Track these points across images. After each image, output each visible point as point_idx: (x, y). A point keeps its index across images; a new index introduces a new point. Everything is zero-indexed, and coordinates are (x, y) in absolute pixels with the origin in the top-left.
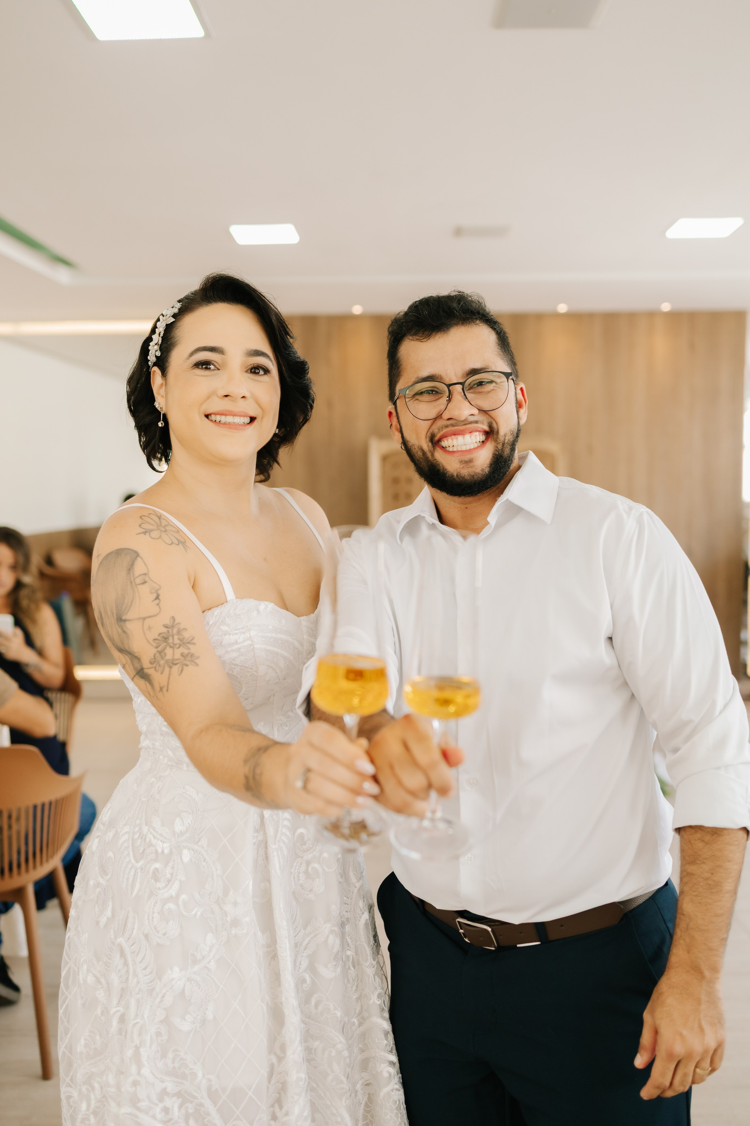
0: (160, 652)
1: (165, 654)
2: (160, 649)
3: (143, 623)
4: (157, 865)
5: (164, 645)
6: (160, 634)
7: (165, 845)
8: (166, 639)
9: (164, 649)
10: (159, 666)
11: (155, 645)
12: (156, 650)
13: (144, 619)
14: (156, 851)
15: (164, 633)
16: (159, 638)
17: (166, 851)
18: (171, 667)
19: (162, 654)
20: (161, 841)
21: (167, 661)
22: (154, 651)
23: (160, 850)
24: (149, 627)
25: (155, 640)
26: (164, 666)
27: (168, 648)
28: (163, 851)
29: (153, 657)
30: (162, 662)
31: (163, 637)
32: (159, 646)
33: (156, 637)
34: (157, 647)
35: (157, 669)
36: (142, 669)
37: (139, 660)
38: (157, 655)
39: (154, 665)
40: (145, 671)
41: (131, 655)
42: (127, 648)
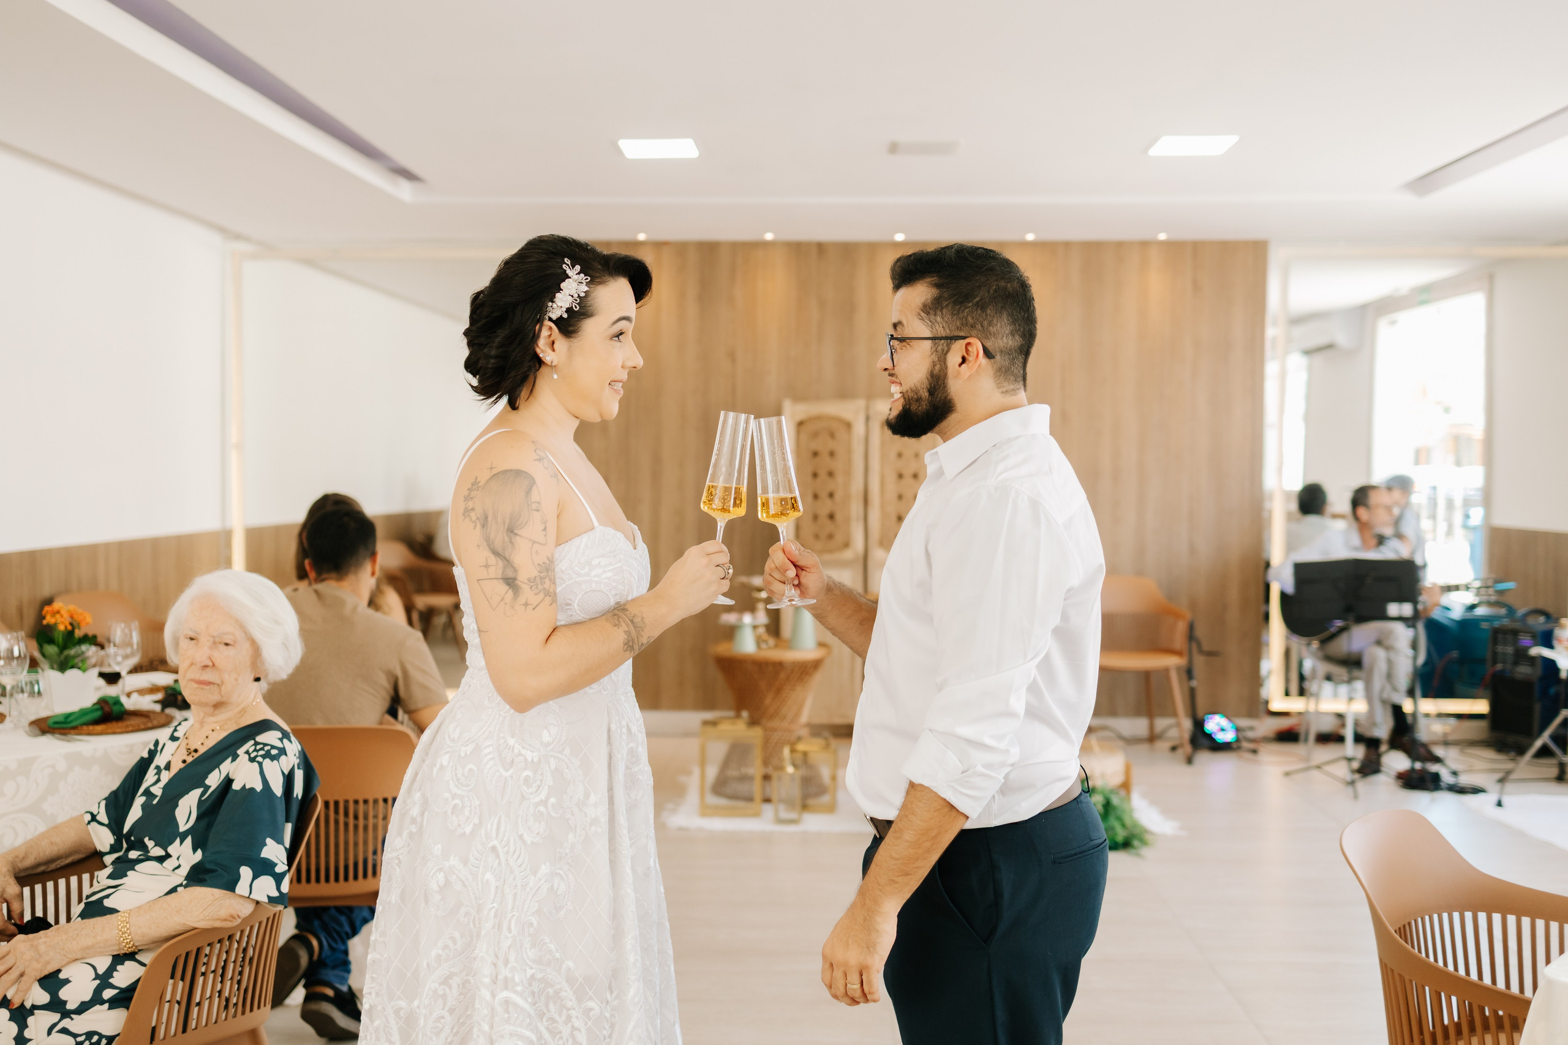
0: (541, 578)
2: (542, 575)
3: (531, 545)
4: (526, 773)
5: (546, 574)
6: (544, 563)
7: (534, 754)
8: (547, 570)
9: (545, 578)
11: (539, 569)
12: (538, 574)
13: (534, 542)
14: (526, 760)
17: (536, 760)
19: (542, 580)
20: (531, 751)
21: (544, 589)
22: (537, 574)
23: (530, 759)
24: (537, 551)
25: (539, 564)
26: (540, 591)
28: (532, 760)
29: (533, 578)
30: (540, 587)
31: (546, 567)
32: (542, 572)
33: (541, 563)
34: (539, 572)
35: (533, 589)
36: (515, 579)
37: (516, 571)
38: (539, 578)
39: (532, 584)
40: (517, 582)
41: (508, 562)
42: (507, 555)
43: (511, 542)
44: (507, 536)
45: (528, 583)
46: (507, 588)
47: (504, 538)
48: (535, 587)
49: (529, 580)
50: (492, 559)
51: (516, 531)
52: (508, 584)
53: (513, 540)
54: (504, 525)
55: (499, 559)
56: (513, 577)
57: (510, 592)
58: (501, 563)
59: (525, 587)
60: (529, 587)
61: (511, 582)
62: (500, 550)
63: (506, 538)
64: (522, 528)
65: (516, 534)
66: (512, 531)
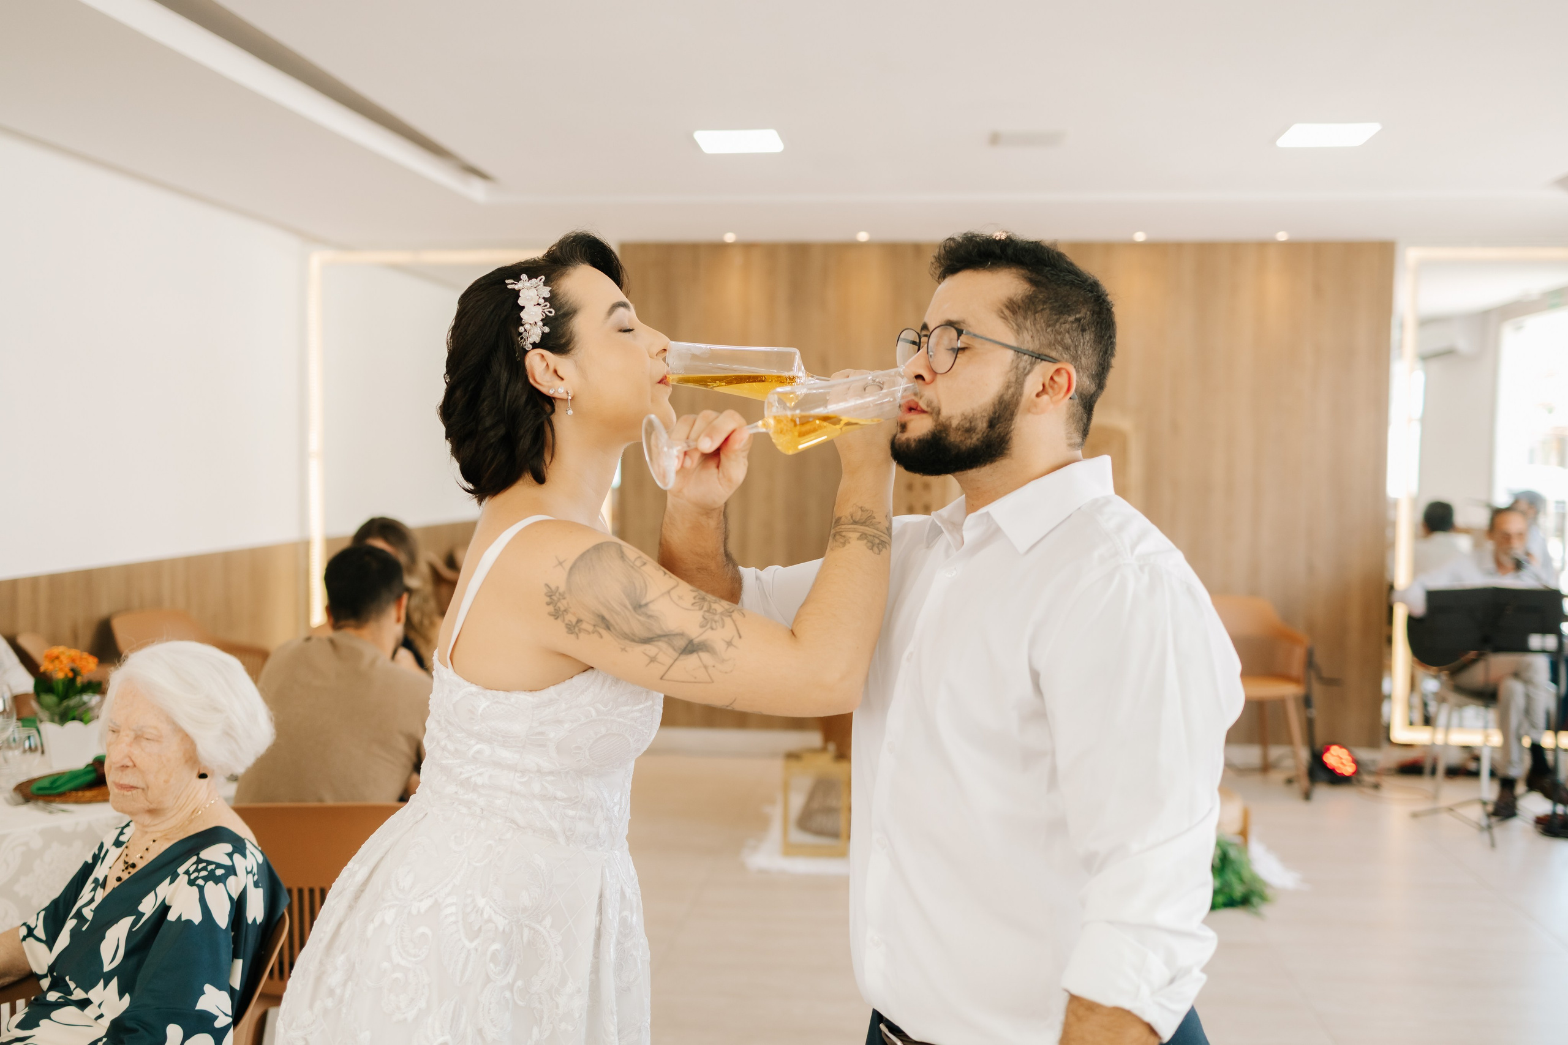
0: (708, 611)
1: (716, 610)
2: (705, 608)
3: (670, 596)
4: (495, 946)
6: (694, 598)
7: (507, 922)
8: (704, 598)
9: (710, 606)
10: (715, 622)
11: (697, 608)
13: (668, 593)
14: (496, 928)
15: (697, 596)
16: (697, 601)
17: (508, 929)
18: (730, 616)
19: (711, 611)
20: (504, 917)
21: (722, 614)
22: (699, 612)
23: (501, 929)
24: (679, 599)
25: (693, 604)
26: (722, 619)
27: (712, 604)
28: (504, 930)
29: (702, 619)
30: (717, 618)
31: (700, 597)
32: (703, 607)
33: (693, 601)
34: (701, 608)
35: (714, 627)
36: (691, 642)
37: (682, 635)
38: (707, 614)
39: (709, 626)
40: (696, 641)
41: (667, 636)
42: (659, 632)
43: (650, 617)
44: (640, 615)
45: (704, 629)
46: (694, 656)
47: (639, 620)
48: (714, 623)
49: (702, 626)
50: (651, 649)
51: (643, 602)
52: (692, 652)
53: (650, 613)
54: (625, 606)
55: (656, 643)
56: (687, 642)
57: (704, 655)
58: (662, 644)
59: (708, 636)
60: (710, 630)
61: (691, 648)
62: (646, 634)
63: (642, 618)
64: (646, 593)
65: (646, 605)
66: (640, 606)
